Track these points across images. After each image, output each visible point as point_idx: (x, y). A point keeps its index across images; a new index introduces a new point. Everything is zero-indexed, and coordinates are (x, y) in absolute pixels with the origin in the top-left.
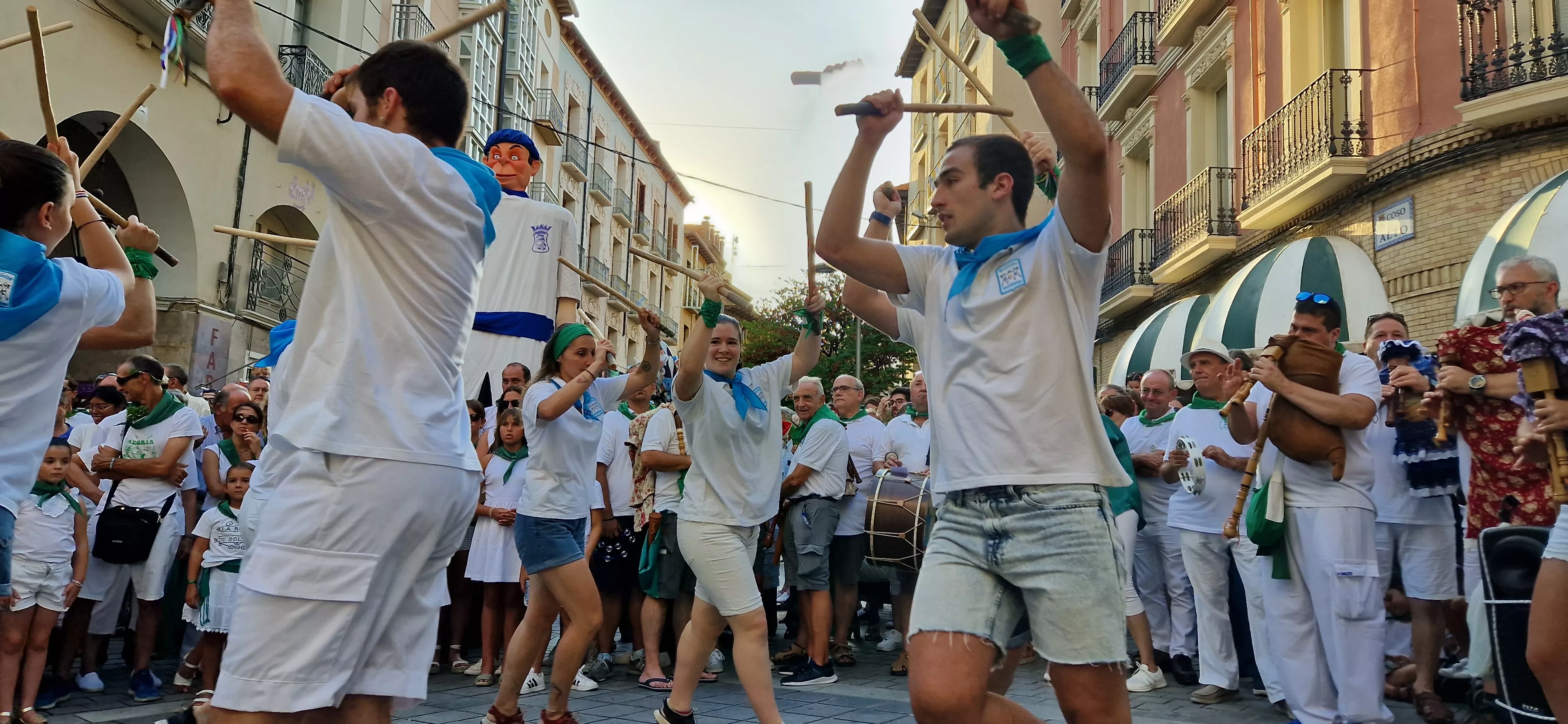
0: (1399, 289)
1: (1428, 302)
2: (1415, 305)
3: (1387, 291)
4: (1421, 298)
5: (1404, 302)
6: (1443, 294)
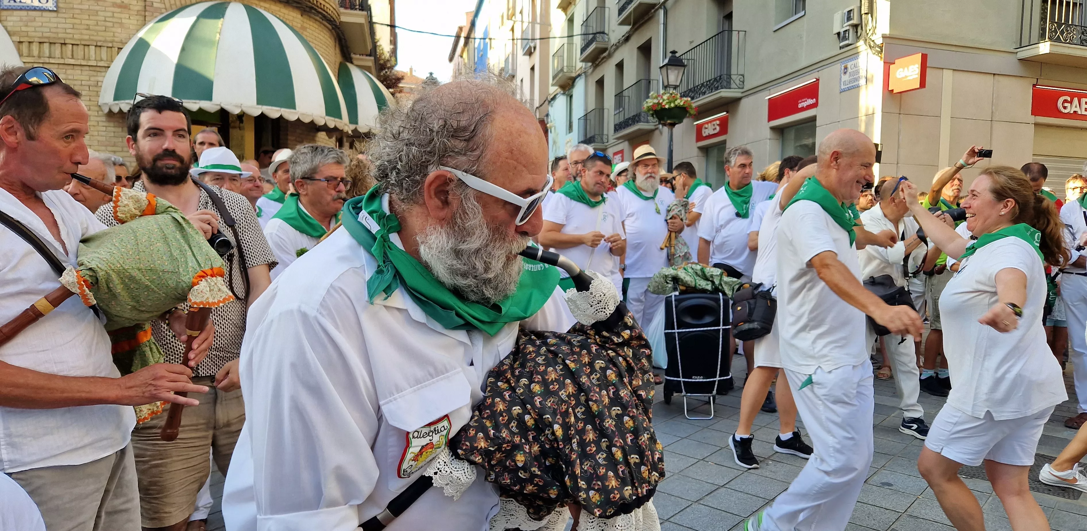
3: (19, 50)
4: (61, 66)
6: (87, 68)
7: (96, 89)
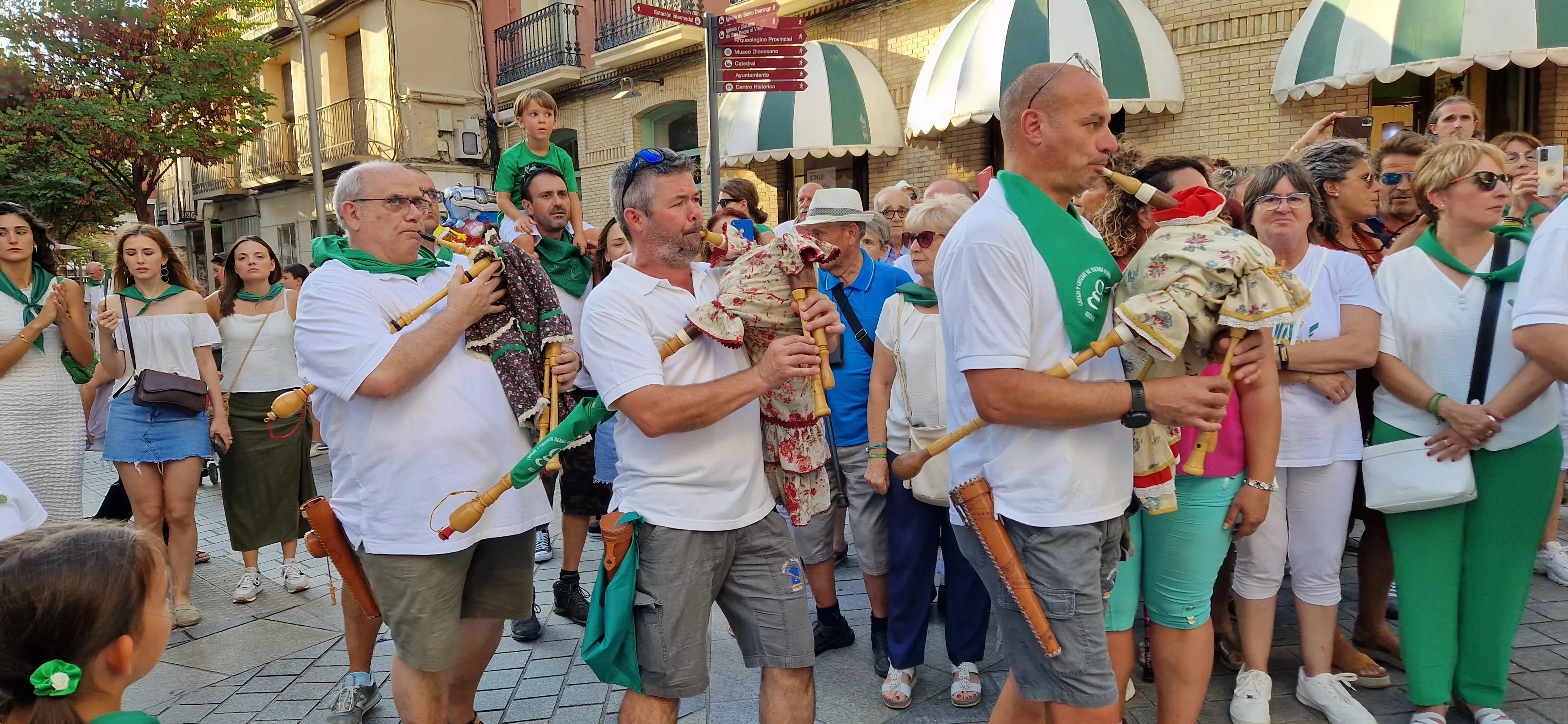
0: (1193, 40)
1: (1233, 56)
2: (1215, 59)
3: (1171, 41)
4: (1223, 51)
5: (1198, 55)
6: (1257, 47)
7: (1268, 73)
